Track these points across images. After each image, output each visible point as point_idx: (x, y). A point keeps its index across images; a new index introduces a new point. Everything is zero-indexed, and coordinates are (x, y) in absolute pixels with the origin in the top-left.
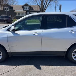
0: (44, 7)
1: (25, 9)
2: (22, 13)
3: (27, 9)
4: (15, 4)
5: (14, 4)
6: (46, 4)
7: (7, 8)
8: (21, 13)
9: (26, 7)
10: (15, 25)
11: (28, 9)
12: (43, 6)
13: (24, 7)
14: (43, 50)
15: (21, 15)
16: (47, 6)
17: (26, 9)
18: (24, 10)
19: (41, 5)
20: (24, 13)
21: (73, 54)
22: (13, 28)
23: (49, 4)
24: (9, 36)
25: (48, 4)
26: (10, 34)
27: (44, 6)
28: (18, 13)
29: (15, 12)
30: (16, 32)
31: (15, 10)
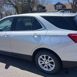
7: (40, 9)
13: (56, 6)
18: (56, 9)
31: (47, 10)
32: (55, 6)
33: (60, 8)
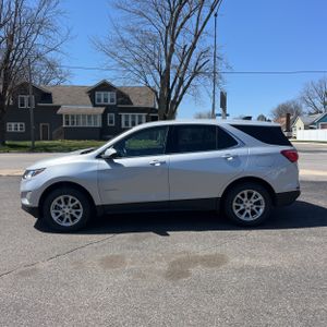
0: (173, 95)
1: (99, 100)
2: (89, 117)
3: (106, 100)
4: (56, 81)
5: (54, 82)
6: (177, 83)
8: (84, 116)
9: (102, 93)
10: (115, 146)
11: (112, 101)
12: (170, 91)
13: (97, 93)
14: (171, 199)
15: (84, 123)
16: (184, 92)
17: (102, 103)
18: (95, 106)
19: (162, 89)
20: (95, 116)
21: (234, 204)
22: (113, 151)
23: (189, 83)
24: (101, 168)
25: (185, 83)
26: (104, 164)
27: (174, 91)
28: (73, 117)
29: (59, 112)
30: (116, 161)
31: (60, 107)
32: (92, 93)
33: (109, 103)
